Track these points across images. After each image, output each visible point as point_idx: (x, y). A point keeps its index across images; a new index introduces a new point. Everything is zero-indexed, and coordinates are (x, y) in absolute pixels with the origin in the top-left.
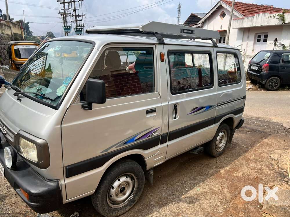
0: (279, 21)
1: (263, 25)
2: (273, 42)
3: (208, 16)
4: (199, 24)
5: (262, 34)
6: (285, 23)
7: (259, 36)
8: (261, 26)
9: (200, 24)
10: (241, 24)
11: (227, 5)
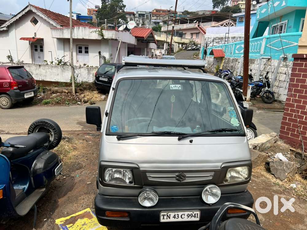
0: (98, 36)
1: (85, 38)
2: (98, 54)
3: (15, 20)
4: (2, 28)
5: (82, 46)
6: (104, 39)
7: (80, 48)
8: (83, 38)
9: (4, 27)
10: (61, 34)
11: (39, 11)
